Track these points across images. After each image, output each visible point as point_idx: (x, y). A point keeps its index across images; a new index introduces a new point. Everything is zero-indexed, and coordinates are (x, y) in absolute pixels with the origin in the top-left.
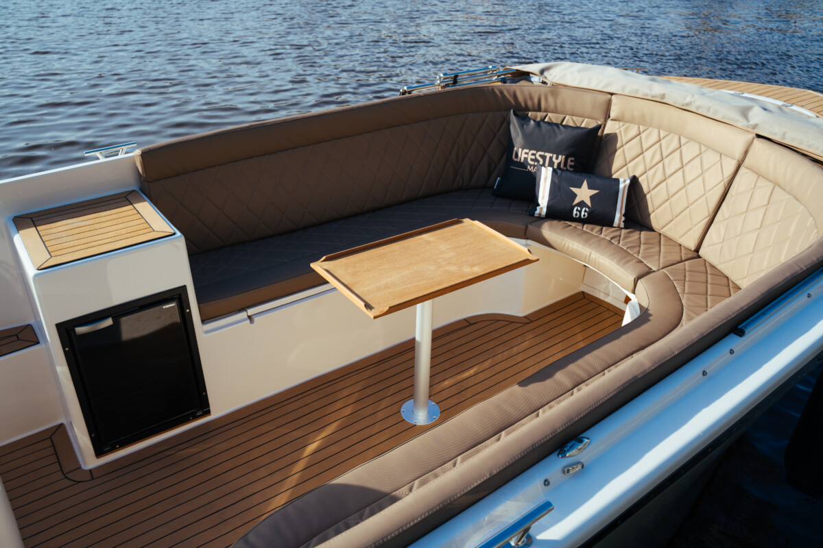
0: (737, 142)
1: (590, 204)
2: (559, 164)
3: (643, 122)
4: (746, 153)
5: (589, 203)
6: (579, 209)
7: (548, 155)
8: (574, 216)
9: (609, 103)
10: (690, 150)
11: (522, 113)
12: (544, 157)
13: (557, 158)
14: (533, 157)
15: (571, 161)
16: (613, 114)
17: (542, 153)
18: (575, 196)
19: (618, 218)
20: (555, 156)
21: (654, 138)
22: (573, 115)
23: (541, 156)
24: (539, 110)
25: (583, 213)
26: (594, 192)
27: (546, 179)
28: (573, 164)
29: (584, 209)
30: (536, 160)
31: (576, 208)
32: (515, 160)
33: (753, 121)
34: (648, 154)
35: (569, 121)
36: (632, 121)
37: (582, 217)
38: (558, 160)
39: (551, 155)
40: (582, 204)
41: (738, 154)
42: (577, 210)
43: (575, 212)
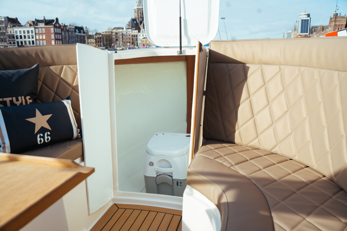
1: (49, 128)
5: (47, 127)
6: (42, 135)
8: (39, 143)
13: (17, 100)
15: (29, 99)
17: (2, 100)
18: (34, 125)
20: (14, 98)
25: (46, 137)
26: (48, 116)
28: (31, 101)
29: (46, 134)
31: (39, 135)
37: (46, 141)
40: (43, 130)
42: (40, 137)
43: (39, 139)
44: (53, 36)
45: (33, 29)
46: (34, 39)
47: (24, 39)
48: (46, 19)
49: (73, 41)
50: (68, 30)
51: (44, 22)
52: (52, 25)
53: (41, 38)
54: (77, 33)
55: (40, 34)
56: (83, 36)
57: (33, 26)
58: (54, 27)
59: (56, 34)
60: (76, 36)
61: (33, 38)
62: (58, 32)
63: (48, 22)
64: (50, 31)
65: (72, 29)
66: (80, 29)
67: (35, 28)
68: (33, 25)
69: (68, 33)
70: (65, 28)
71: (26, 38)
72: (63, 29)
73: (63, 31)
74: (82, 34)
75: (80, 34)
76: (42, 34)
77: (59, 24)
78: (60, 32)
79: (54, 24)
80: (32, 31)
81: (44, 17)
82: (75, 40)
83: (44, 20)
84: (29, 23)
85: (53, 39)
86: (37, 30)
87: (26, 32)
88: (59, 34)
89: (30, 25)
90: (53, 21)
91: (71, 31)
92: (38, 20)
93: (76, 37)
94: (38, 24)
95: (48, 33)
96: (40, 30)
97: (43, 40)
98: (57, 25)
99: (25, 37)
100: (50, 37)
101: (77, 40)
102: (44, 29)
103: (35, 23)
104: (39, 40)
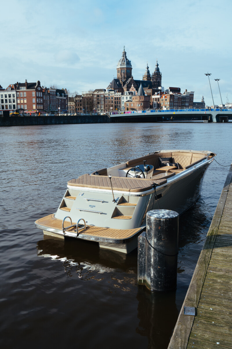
0: (190, 155)
3: (177, 155)
4: (192, 155)
9: (172, 154)
10: (185, 157)
11: (160, 157)
12: (166, 162)
16: (173, 155)
19: (179, 168)
21: (180, 157)
22: (167, 156)
24: (162, 156)
28: (171, 162)
32: (162, 163)
33: (192, 152)
34: (179, 159)
35: (167, 157)
36: (176, 155)
38: (168, 162)
41: (191, 156)
44: (34, 100)
45: (14, 93)
46: (15, 104)
47: (6, 103)
48: (28, 82)
49: (54, 105)
50: (50, 93)
51: (26, 85)
52: (34, 89)
53: (22, 102)
54: (58, 97)
55: (22, 98)
56: (63, 99)
57: (15, 90)
58: (36, 90)
59: (37, 97)
60: (57, 99)
61: (14, 102)
62: (39, 96)
63: (30, 86)
64: (32, 94)
65: (54, 92)
66: (62, 92)
67: (17, 92)
68: (14, 88)
69: (50, 97)
70: (46, 91)
71: (7, 102)
72: (45, 93)
73: (44, 95)
74: (63, 98)
75: (61, 98)
76: (24, 98)
77: (40, 87)
78: (42, 96)
79: (36, 88)
80: (13, 95)
81: (26, 80)
82: (56, 104)
83: (26, 84)
84: (10, 87)
85: (34, 104)
86: (18, 93)
87: (8, 96)
88: (40, 97)
89: (12, 89)
90: (35, 84)
91: (52, 95)
92: (20, 83)
93: (57, 101)
94: (20, 87)
95: (29, 98)
96: (22, 93)
97: (24, 104)
98: (39, 89)
99: (6, 100)
100: (32, 101)
101: (58, 104)
102: (25, 93)
103: (17, 86)
104: (21, 104)
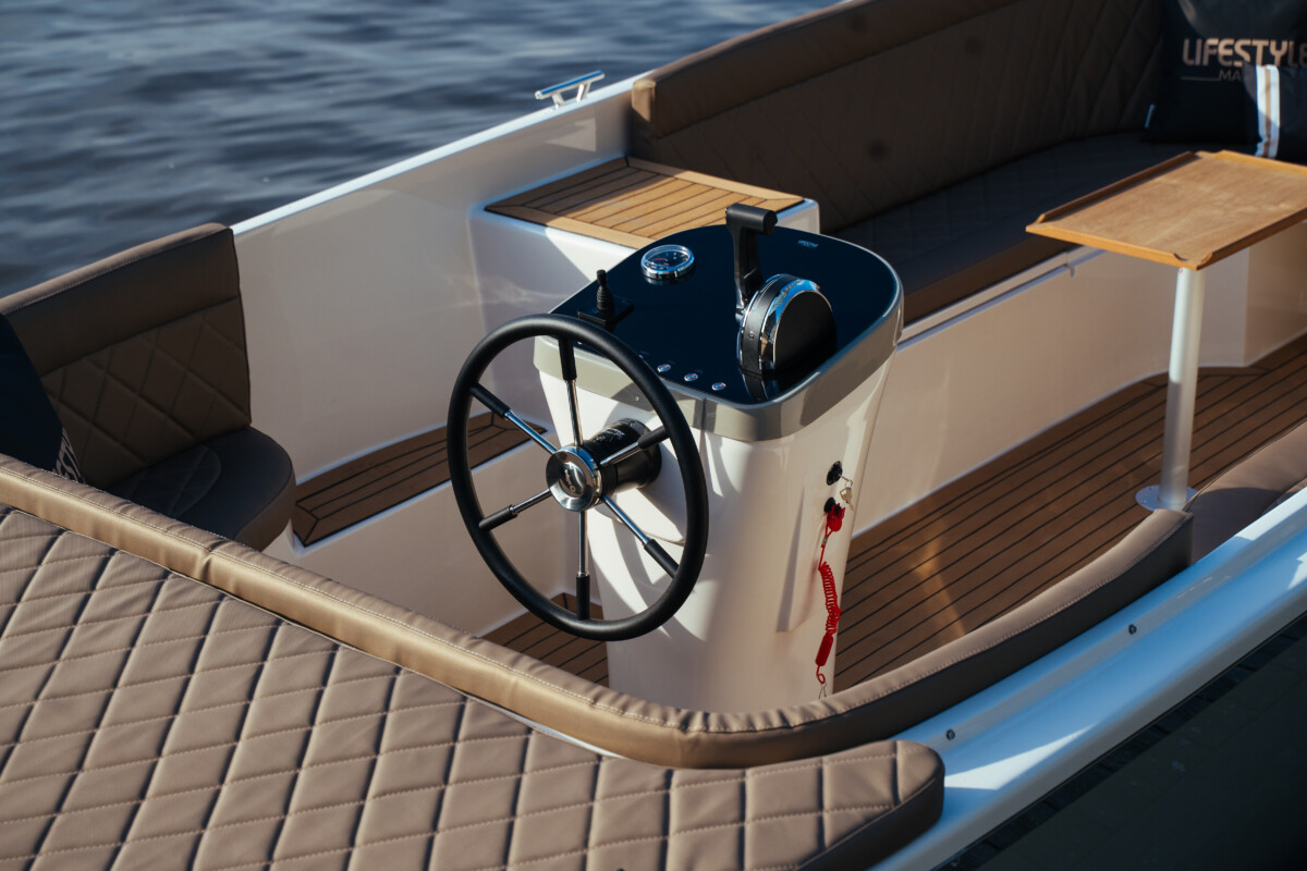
2: (1284, 59)
7: (1260, 44)
12: (1251, 50)
13: (1279, 47)
14: (1229, 52)
17: (1247, 42)
20: (1273, 44)
23: (1244, 48)
27: (1268, 88)
30: (1236, 57)
32: (1191, 62)
38: (1282, 50)
39: (1265, 43)
